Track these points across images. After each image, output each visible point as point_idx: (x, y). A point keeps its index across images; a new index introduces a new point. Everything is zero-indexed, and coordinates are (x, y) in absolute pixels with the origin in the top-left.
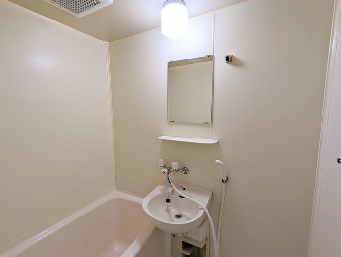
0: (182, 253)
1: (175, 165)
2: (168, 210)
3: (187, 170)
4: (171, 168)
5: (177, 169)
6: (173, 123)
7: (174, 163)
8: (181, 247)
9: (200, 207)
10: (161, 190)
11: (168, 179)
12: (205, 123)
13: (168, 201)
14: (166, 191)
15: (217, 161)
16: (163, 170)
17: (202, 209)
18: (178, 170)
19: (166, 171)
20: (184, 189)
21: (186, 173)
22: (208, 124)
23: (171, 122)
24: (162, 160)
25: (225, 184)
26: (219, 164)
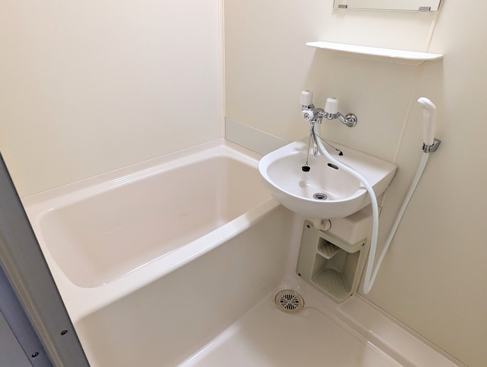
0: (317, 254)
1: (331, 106)
2: (303, 185)
3: (355, 120)
4: (323, 111)
5: (334, 112)
6: (344, 10)
7: (330, 100)
8: (317, 245)
9: (362, 185)
10: (297, 149)
11: (313, 129)
12: (422, 9)
13: (306, 169)
14: (305, 152)
15: (422, 100)
16: (305, 111)
17: (364, 188)
18: (335, 116)
19: (310, 113)
20: (341, 154)
21: (350, 125)
22: (427, 13)
23: (340, 6)
24: (307, 93)
25: (428, 154)
26: (425, 106)
